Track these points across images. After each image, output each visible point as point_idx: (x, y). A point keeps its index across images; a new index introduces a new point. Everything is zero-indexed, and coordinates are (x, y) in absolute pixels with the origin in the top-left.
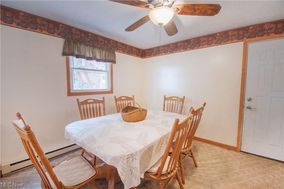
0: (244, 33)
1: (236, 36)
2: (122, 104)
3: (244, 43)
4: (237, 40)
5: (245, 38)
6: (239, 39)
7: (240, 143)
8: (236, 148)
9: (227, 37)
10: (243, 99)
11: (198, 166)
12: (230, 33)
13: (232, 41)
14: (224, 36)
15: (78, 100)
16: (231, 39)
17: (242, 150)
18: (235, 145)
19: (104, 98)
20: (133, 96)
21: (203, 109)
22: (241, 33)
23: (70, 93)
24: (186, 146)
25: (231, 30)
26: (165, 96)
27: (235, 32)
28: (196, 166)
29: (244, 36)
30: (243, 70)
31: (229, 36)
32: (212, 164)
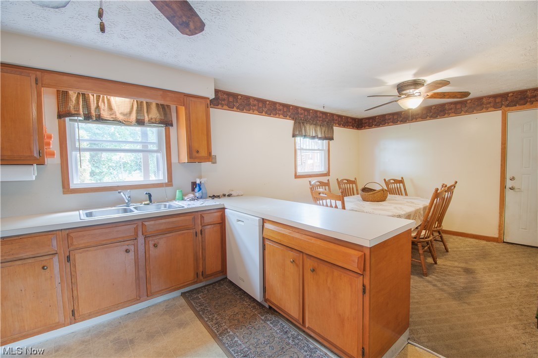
0: (502, 101)
1: (492, 104)
2: (349, 187)
3: (502, 112)
4: (493, 109)
5: (503, 107)
6: (496, 107)
7: (502, 232)
8: (498, 238)
9: (481, 105)
10: (504, 178)
11: (449, 250)
12: (484, 100)
13: (487, 110)
14: (476, 103)
15: (310, 182)
16: (486, 108)
17: (505, 241)
18: (497, 236)
19: (328, 180)
20: (356, 179)
21: (455, 187)
22: (498, 100)
23: (297, 177)
24: (436, 226)
25: (485, 97)
26: (385, 180)
27: (491, 99)
28: (447, 251)
29: (502, 104)
30: (502, 144)
31: (483, 104)
32: (467, 251)
